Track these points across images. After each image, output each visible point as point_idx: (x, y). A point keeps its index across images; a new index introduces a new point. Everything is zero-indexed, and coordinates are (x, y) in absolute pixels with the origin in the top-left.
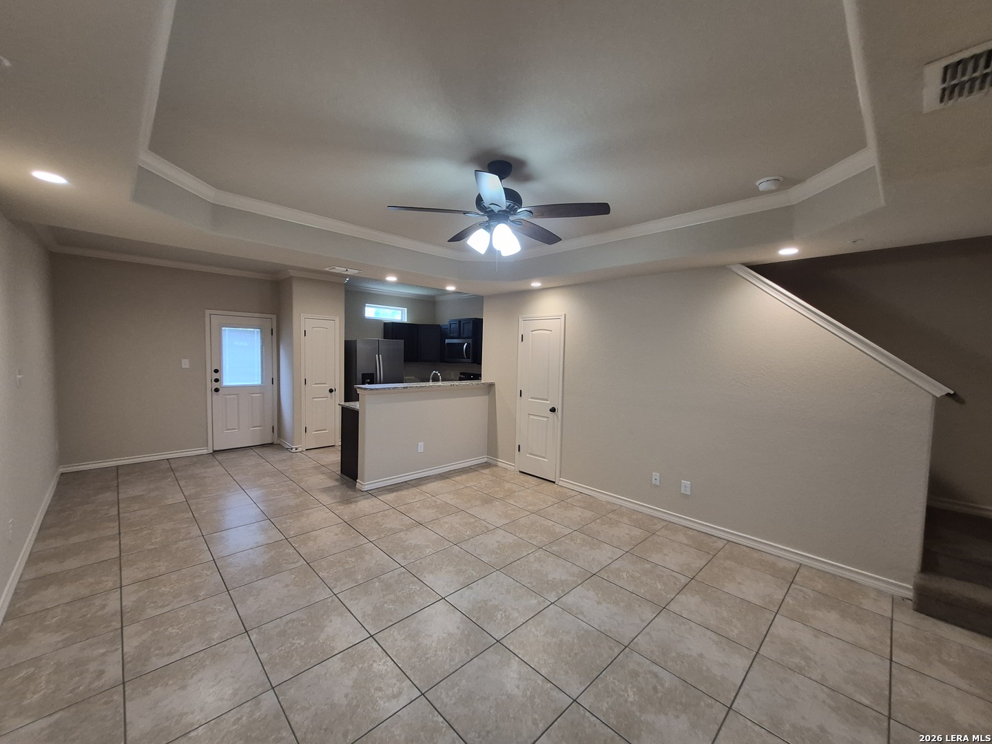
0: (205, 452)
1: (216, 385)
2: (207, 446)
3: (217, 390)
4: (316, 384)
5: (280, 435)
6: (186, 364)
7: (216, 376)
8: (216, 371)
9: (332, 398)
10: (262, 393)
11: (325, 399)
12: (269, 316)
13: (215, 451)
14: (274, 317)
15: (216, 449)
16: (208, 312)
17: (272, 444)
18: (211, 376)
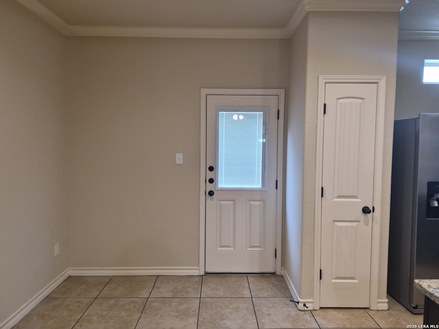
0: (196, 273)
1: (210, 187)
2: (198, 265)
3: (211, 193)
4: (339, 197)
5: (284, 262)
6: (179, 158)
7: (210, 175)
8: (211, 169)
9: (366, 224)
10: (263, 201)
11: (354, 224)
12: (274, 91)
13: (207, 273)
14: (282, 92)
15: (209, 270)
16: (204, 91)
17: (274, 274)
18: (204, 174)
